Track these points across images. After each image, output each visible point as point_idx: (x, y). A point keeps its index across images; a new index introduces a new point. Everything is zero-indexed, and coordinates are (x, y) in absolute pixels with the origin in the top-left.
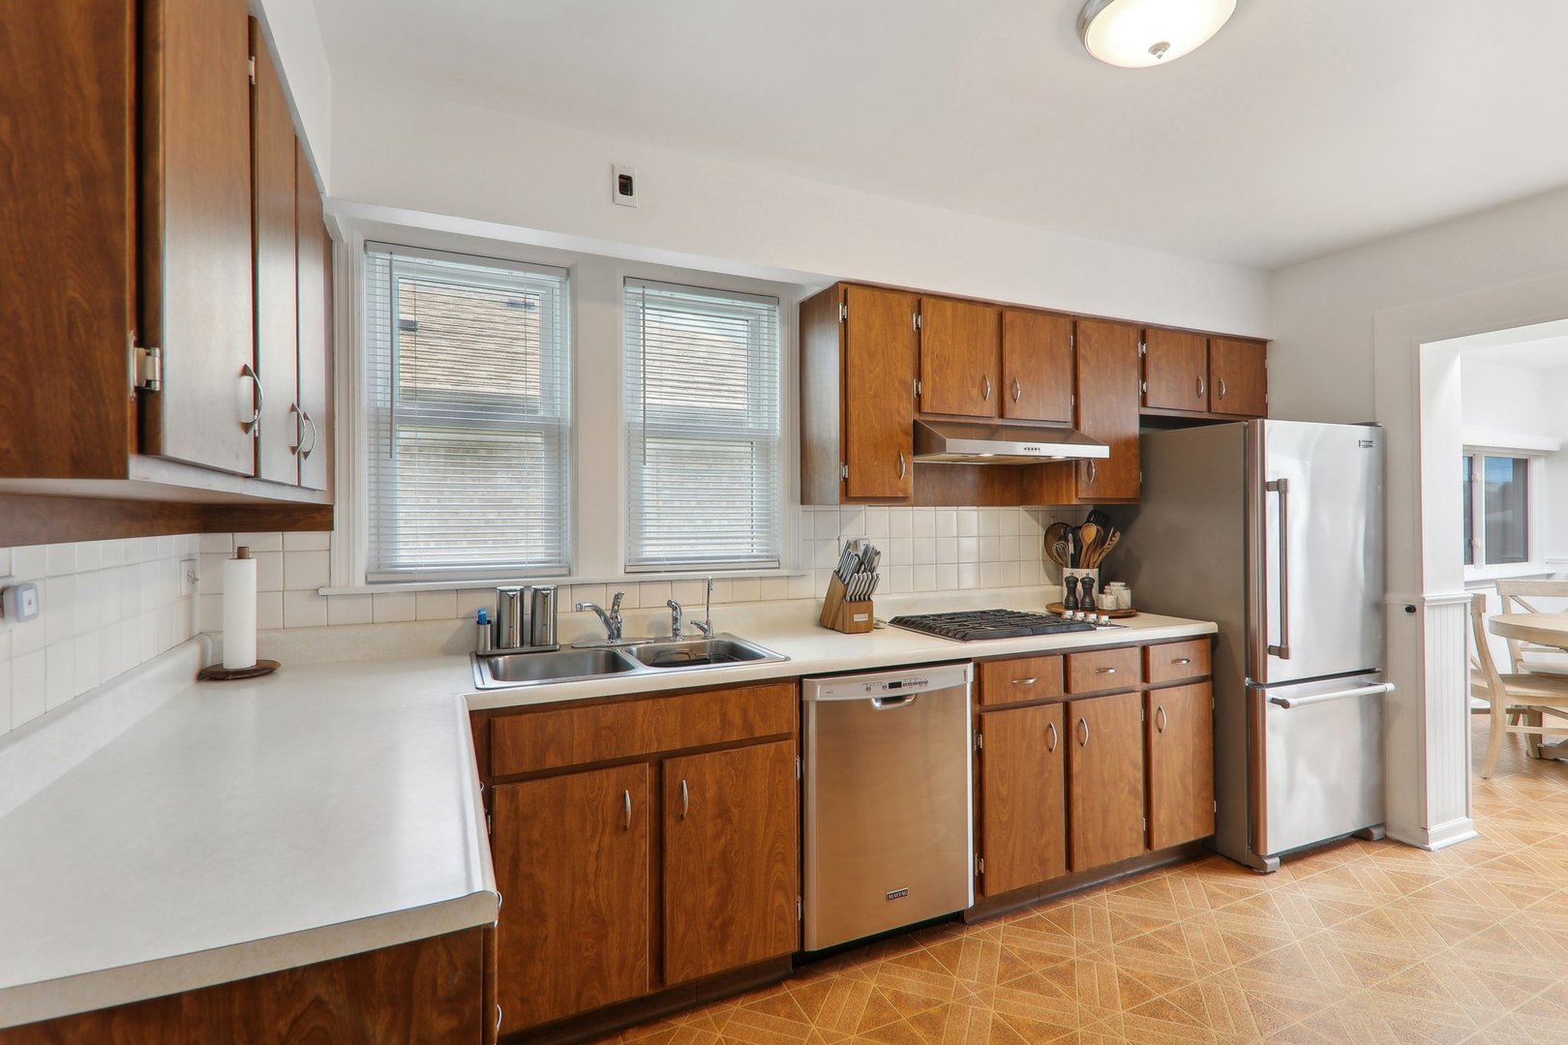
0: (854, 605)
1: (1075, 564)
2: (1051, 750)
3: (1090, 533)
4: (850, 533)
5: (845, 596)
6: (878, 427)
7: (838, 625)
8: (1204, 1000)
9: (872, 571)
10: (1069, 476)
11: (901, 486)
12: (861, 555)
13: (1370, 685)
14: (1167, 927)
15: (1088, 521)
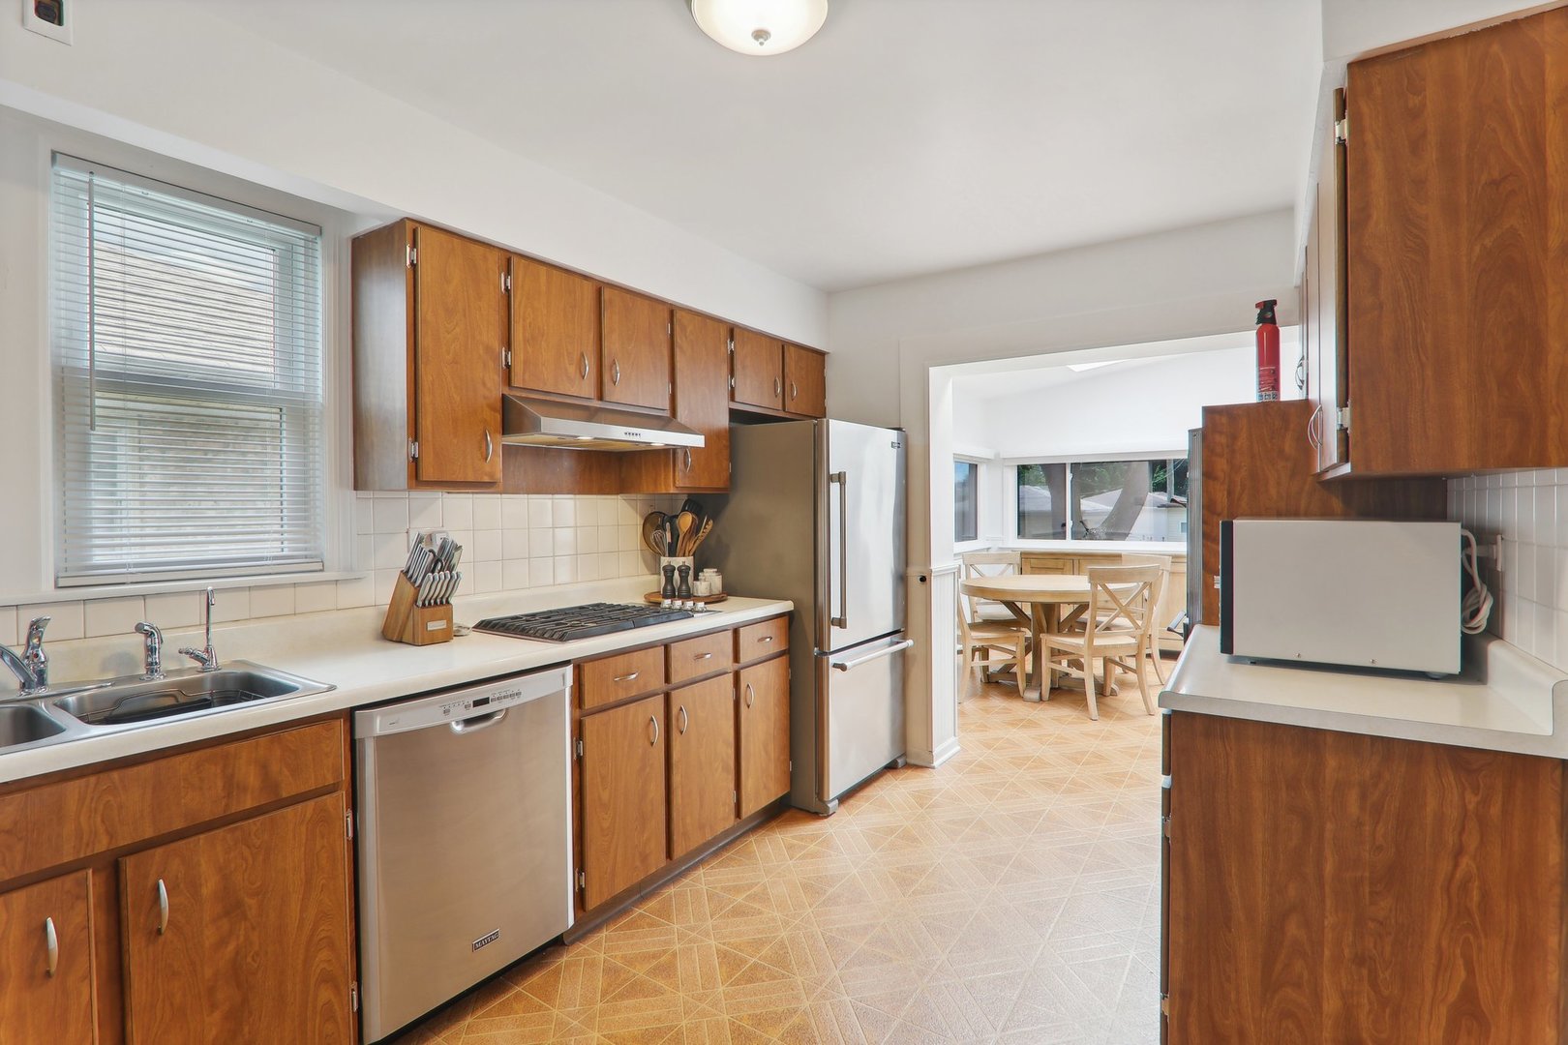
0: (428, 611)
1: (672, 553)
2: (652, 744)
3: (686, 521)
4: (422, 526)
5: (416, 601)
6: (457, 398)
7: (407, 637)
8: (790, 951)
9: (451, 569)
10: (666, 465)
11: (487, 469)
12: (436, 550)
13: (898, 643)
14: (755, 889)
15: (683, 510)
